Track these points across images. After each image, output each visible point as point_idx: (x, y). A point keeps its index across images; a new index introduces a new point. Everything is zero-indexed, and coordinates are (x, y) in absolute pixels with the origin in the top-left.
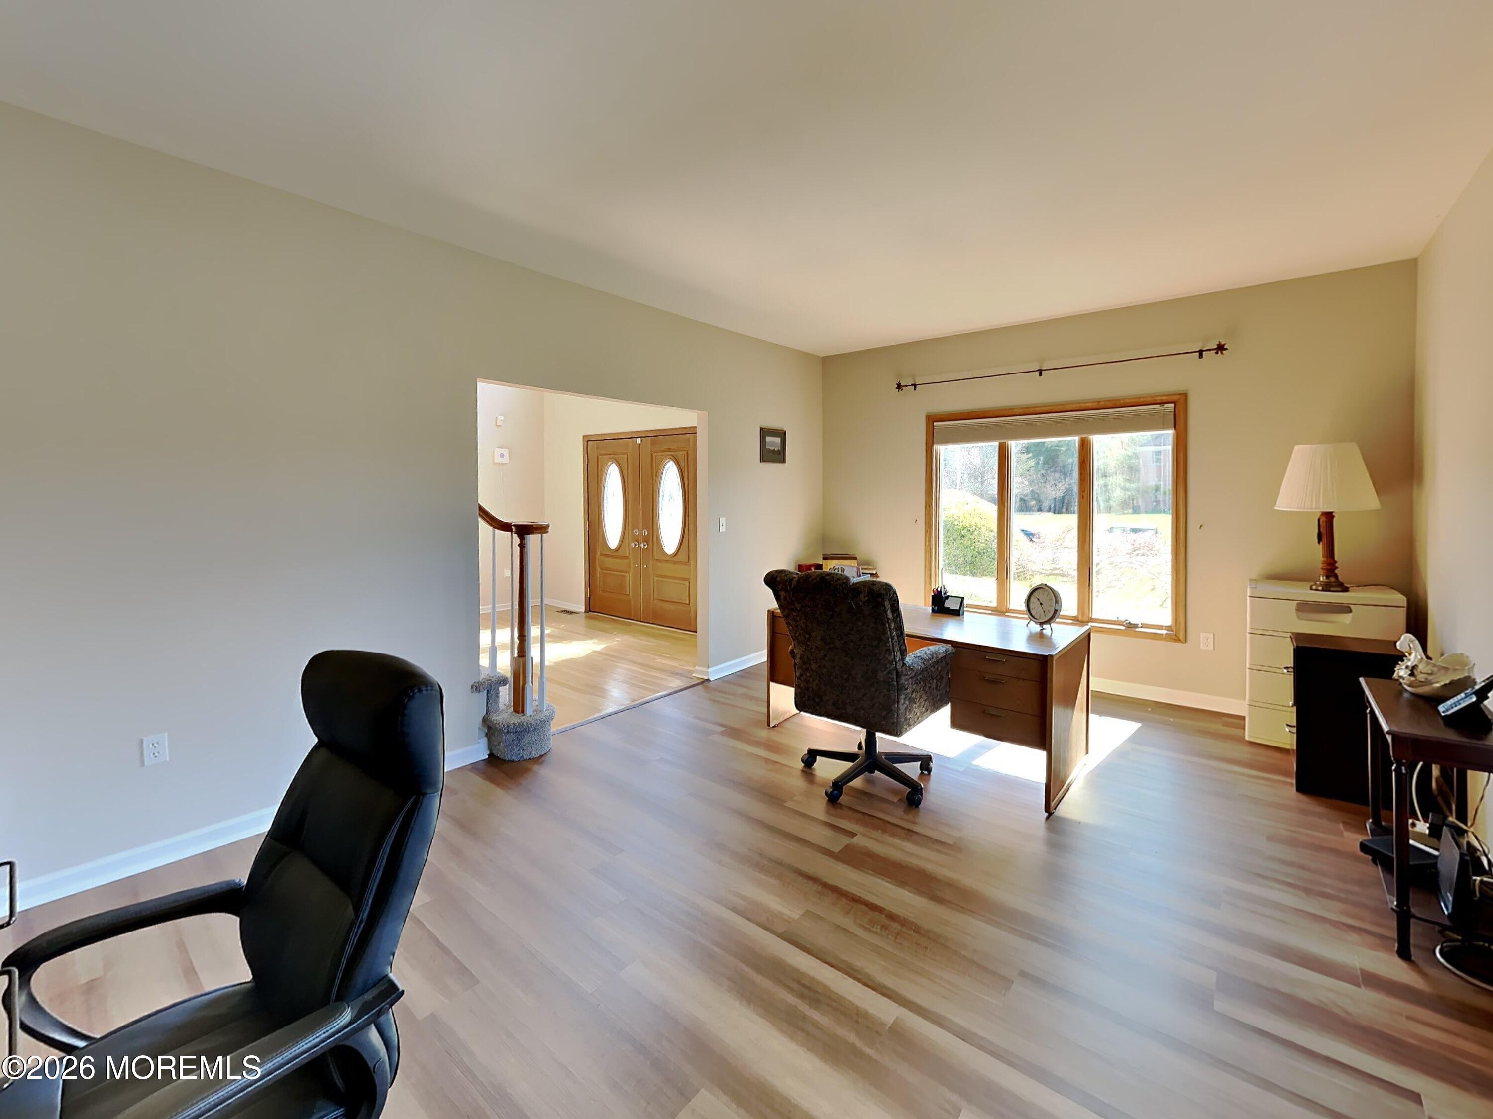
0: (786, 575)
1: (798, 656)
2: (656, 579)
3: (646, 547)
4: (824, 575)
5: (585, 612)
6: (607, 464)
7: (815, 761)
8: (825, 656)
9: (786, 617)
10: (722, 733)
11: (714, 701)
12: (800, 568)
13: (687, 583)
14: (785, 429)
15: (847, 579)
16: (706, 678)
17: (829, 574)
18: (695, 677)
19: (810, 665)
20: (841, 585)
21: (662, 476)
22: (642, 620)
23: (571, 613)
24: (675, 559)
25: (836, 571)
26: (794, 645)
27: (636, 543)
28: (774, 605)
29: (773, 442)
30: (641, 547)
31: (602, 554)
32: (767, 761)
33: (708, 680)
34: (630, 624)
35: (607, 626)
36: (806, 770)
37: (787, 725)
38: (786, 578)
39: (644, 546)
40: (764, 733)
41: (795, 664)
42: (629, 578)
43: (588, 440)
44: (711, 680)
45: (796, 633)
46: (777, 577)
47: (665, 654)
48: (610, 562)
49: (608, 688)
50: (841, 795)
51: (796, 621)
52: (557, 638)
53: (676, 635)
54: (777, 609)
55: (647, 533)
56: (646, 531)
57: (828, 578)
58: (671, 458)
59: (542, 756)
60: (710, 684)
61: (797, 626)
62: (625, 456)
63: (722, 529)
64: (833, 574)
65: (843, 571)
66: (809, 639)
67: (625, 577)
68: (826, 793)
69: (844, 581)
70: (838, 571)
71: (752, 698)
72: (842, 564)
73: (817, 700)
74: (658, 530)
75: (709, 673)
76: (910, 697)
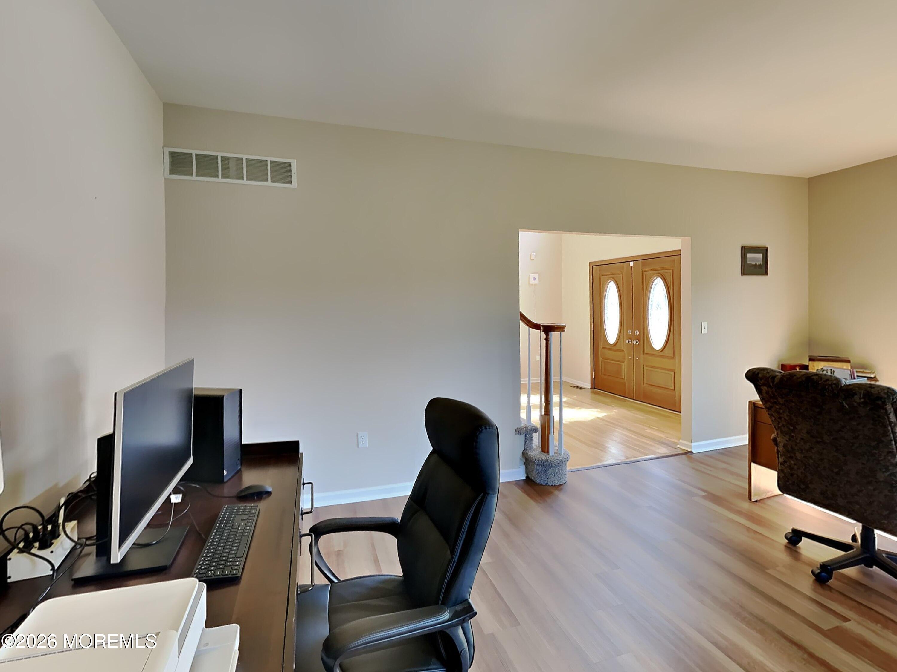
0: (768, 373)
1: (781, 445)
2: (646, 368)
3: (638, 344)
4: (810, 375)
5: (591, 388)
6: (607, 282)
7: (800, 541)
8: (812, 448)
9: (769, 409)
10: (704, 497)
11: (697, 470)
12: (783, 367)
13: (672, 373)
14: (767, 246)
15: (838, 380)
16: (689, 450)
17: (816, 374)
18: (680, 448)
19: (795, 454)
20: (831, 385)
21: (651, 290)
22: (634, 398)
23: (581, 388)
24: (662, 354)
25: (825, 372)
26: (777, 434)
27: (630, 340)
28: (756, 397)
29: (755, 258)
30: (633, 344)
31: (603, 348)
32: (748, 529)
33: (691, 452)
34: (625, 401)
35: (608, 400)
36: (790, 546)
37: (769, 502)
38: (768, 375)
39: (636, 342)
40: (745, 505)
41: (778, 452)
42: (624, 366)
43: (592, 265)
44: (694, 452)
45: (779, 424)
46: (758, 374)
47: (654, 426)
48: (610, 354)
49: (608, 445)
50: (831, 578)
51: (779, 413)
52: (571, 405)
53: (662, 413)
54: (759, 401)
55: (638, 333)
56: (638, 331)
57: (815, 377)
58: (657, 275)
59: (560, 485)
60: (693, 456)
61: (780, 418)
62: (621, 276)
63: (704, 331)
64: (821, 374)
65: (833, 372)
66: (793, 431)
67: (621, 365)
68: (813, 572)
69: (835, 382)
70: (827, 372)
71: (732, 473)
72: (833, 366)
73: (803, 486)
74: (648, 331)
75: (692, 447)
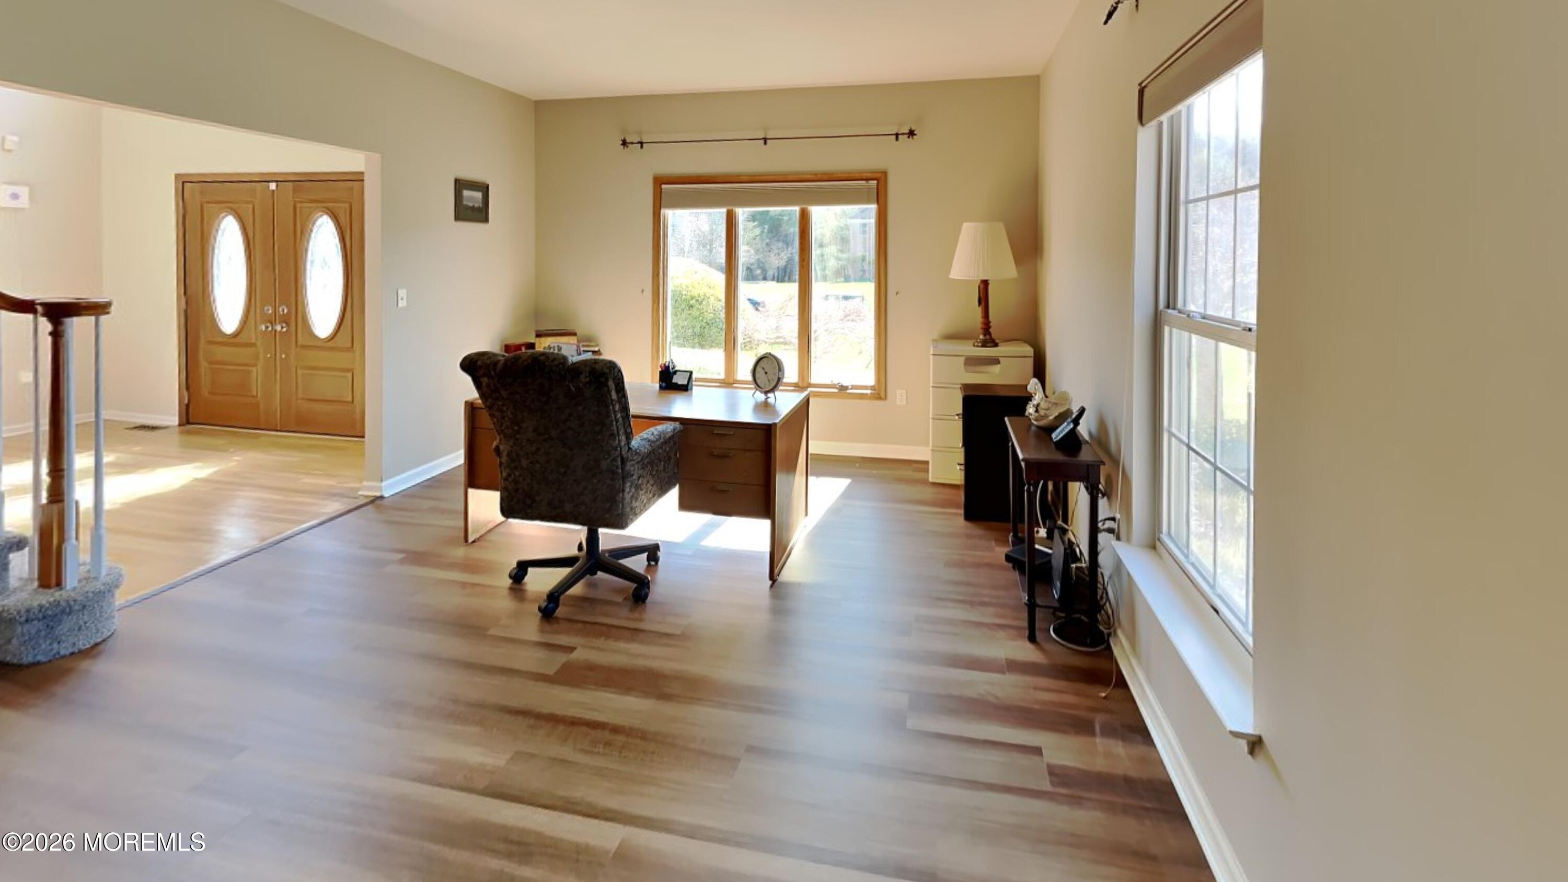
0: (489, 358)
1: (505, 454)
2: (300, 372)
3: (285, 330)
4: (536, 356)
5: (180, 425)
6: (219, 215)
7: (526, 574)
8: (538, 449)
9: (490, 407)
10: (402, 562)
11: (391, 523)
12: (507, 348)
13: (350, 375)
14: (488, 182)
15: (565, 358)
16: (378, 494)
17: (543, 354)
18: (362, 495)
19: (520, 461)
20: (558, 366)
21: (310, 235)
22: (279, 428)
23: (154, 428)
24: (330, 344)
25: (552, 350)
26: (500, 440)
27: (269, 324)
28: (473, 394)
29: (472, 197)
30: (275, 331)
31: (211, 343)
32: (464, 585)
33: (382, 497)
34: (258, 436)
35: (219, 442)
36: (515, 586)
37: (491, 537)
38: (488, 362)
39: (282, 328)
40: (460, 552)
41: (501, 463)
42: (257, 374)
43: (183, 182)
44: (386, 495)
45: (501, 426)
46: (477, 361)
47: (316, 470)
48: (221, 352)
49: (222, 528)
50: (557, 606)
51: (502, 411)
52: (123, 468)
53: (333, 444)
54: (477, 399)
55: (285, 311)
56: (285, 308)
57: (542, 358)
58: (323, 211)
59: (97, 645)
60: (385, 502)
61: (503, 418)
62: (250, 206)
63: (402, 304)
64: (549, 353)
65: (560, 349)
66: (518, 432)
67: (249, 372)
68: (540, 609)
69: (562, 361)
70: (554, 350)
71: (443, 511)
72: (559, 341)
73: (528, 502)
74: (305, 306)
75: (383, 489)
76: (637, 484)
